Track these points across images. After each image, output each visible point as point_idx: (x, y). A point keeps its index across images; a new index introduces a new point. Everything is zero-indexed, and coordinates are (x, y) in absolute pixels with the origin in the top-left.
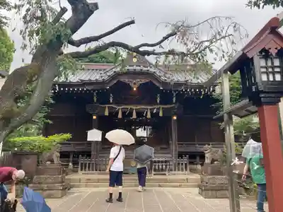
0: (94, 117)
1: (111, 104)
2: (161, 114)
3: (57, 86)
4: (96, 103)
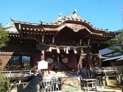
1: (53, 44)
3: (20, 25)
4: (43, 43)
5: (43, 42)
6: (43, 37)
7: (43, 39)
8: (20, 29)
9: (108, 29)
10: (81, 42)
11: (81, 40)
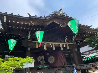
0: (29, 49)
2: (68, 48)
3: (5, 17)
4: (29, 40)
5: (29, 38)
6: (29, 33)
7: (29, 35)
8: (5, 21)
9: (92, 26)
10: (66, 39)
11: (66, 37)
